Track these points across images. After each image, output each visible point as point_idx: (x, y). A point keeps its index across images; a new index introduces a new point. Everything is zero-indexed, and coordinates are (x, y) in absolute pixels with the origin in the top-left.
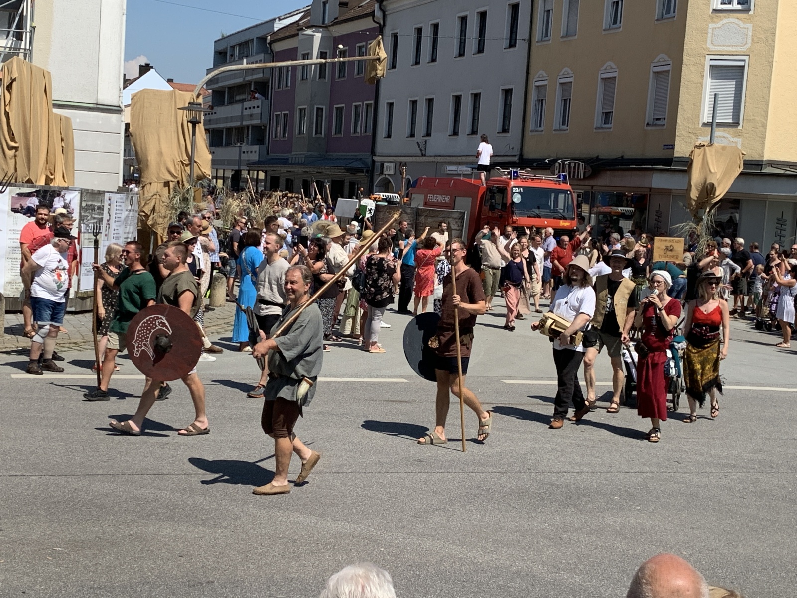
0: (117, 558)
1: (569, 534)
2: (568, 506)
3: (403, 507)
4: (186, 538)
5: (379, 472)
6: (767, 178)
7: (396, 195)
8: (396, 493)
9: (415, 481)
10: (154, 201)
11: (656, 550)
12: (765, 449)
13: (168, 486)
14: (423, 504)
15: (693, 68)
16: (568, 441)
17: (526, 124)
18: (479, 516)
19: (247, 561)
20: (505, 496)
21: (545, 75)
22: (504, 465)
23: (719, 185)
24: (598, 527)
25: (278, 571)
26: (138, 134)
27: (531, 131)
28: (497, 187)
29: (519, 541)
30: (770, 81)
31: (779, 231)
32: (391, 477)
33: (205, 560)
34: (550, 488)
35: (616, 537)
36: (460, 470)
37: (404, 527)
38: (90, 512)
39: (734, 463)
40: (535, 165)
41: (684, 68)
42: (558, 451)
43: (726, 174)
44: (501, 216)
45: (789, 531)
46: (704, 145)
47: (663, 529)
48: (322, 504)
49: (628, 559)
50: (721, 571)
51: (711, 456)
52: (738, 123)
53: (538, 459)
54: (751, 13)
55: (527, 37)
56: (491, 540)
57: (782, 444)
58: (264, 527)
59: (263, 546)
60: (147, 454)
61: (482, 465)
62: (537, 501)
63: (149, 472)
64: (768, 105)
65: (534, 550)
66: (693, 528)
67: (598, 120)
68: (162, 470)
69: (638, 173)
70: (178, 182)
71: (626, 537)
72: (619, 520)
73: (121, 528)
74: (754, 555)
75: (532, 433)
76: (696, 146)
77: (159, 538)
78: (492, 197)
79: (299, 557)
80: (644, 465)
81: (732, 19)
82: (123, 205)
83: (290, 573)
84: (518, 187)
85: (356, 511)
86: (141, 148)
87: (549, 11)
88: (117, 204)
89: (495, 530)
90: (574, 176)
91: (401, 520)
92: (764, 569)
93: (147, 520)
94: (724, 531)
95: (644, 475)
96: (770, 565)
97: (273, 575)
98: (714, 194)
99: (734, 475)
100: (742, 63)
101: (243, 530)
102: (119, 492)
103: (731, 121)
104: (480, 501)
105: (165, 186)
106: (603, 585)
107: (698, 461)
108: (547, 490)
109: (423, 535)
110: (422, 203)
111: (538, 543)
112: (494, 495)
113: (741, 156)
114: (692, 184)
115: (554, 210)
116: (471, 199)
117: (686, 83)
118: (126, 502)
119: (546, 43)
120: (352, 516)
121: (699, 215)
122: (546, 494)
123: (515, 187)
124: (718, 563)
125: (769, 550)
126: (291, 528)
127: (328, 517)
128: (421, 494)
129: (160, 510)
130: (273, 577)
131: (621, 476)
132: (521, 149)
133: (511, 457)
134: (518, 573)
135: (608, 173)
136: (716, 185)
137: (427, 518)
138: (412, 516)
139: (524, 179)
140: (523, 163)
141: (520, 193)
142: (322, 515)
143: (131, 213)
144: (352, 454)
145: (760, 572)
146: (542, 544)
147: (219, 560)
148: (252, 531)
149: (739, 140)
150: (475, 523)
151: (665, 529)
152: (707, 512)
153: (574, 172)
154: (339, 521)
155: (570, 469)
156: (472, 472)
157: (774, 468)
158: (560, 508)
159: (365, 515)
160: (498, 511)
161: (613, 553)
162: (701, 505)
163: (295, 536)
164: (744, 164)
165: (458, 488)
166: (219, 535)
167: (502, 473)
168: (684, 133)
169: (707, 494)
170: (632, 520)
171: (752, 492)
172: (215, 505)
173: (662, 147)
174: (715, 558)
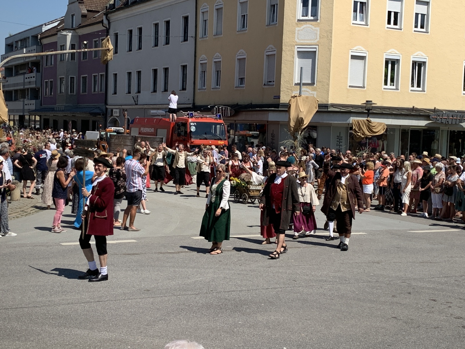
1: (238, 328)
2: (236, 312)
3: (140, 320)
5: (124, 299)
6: (331, 114)
7: (121, 128)
8: (135, 311)
9: (146, 303)
11: (287, 334)
12: (342, 270)
14: (152, 317)
15: (288, 53)
16: (233, 272)
17: (196, 85)
18: (185, 322)
20: (199, 309)
21: (205, 57)
22: (198, 289)
23: (305, 118)
24: (254, 323)
27: (199, 89)
28: (181, 123)
29: (209, 336)
30: (330, 59)
31: (339, 143)
32: (132, 301)
34: (224, 301)
35: (264, 328)
36: (172, 294)
37: (141, 332)
39: (325, 279)
41: (283, 53)
42: (227, 279)
43: (309, 112)
44: (184, 140)
45: (359, 317)
46: (296, 96)
47: (290, 322)
48: (91, 321)
49: (272, 341)
50: (323, 344)
51: (313, 276)
52: (314, 83)
53: (217, 284)
54: (319, 21)
55: (194, 36)
56: (193, 336)
57: (350, 266)
58: (56, 339)
61: (185, 290)
62: (218, 310)
64: (329, 73)
66: (306, 320)
67: (236, 82)
69: (260, 112)
71: (270, 327)
72: (265, 318)
74: (341, 333)
75: (211, 268)
76: (292, 97)
78: (179, 129)
80: (276, 283)
81: (308, 25)
84: (194, 122)
85: (112, 325)
87: (206, 21)
89: (195, 330)
90: (225, 115)
91: (139, 328)
92: (347, 341)
94: (324, 320)
95: (277, 290)
96: (350, 339)
98: (303, 124)
99: (326, 286)
100: (314, 50)
101: (43, 342)
103: (310, 82)
104: (185, 313)
107: (306, 279)
108: (223, 303)
109: (153, 337)
110: (138, 133)
111: (220, 335)
112: (193, 308)
113: (317, 102)
114: (291, 118)
115: (214, 135)
116: (166, 130)
117: (285, 61)
119: (205, 39)
120: (110, 328)
121: (295, 135)
122: (223, 305)
123: (192, 122)
124: (322, 340)
125: (349, 330)
126: (73, 339)
127: (95, 330)
128: (150, 311)
131: (264, 291)
132: (194, 100)
133: (201, 284)
135: (244, 113)
137: (155, 325)
138: (146, 325)
139: (197, 117)
140: (195, 108)
141: (195, 126)
142: (91, 329)
144: (106, 289)
145: (345, 343)
146: (223, 336)
148: (49, 342)
149: (315, 93)
150: (184, 326)
151: (291, 321)
152: (313, 309)
153: (225, 113)
154: (102, 331)
155: (235, 289)
156: (179, 295)
157: (347, 281)
158: (231, 313)
159: (117, 327)
160: (196, 318)
161: (263, 338)
162: (310, 305)
163: (76, 343)
164: (318, 106)
165: (172, 306)
166: (29, 346)
167: (197, 295)
168: (284, 89)
169: (312, 299)
170: (273, 318)
171: (336, 295)
172: (24, 327)
173: (273, 97)
174: (320, 337)
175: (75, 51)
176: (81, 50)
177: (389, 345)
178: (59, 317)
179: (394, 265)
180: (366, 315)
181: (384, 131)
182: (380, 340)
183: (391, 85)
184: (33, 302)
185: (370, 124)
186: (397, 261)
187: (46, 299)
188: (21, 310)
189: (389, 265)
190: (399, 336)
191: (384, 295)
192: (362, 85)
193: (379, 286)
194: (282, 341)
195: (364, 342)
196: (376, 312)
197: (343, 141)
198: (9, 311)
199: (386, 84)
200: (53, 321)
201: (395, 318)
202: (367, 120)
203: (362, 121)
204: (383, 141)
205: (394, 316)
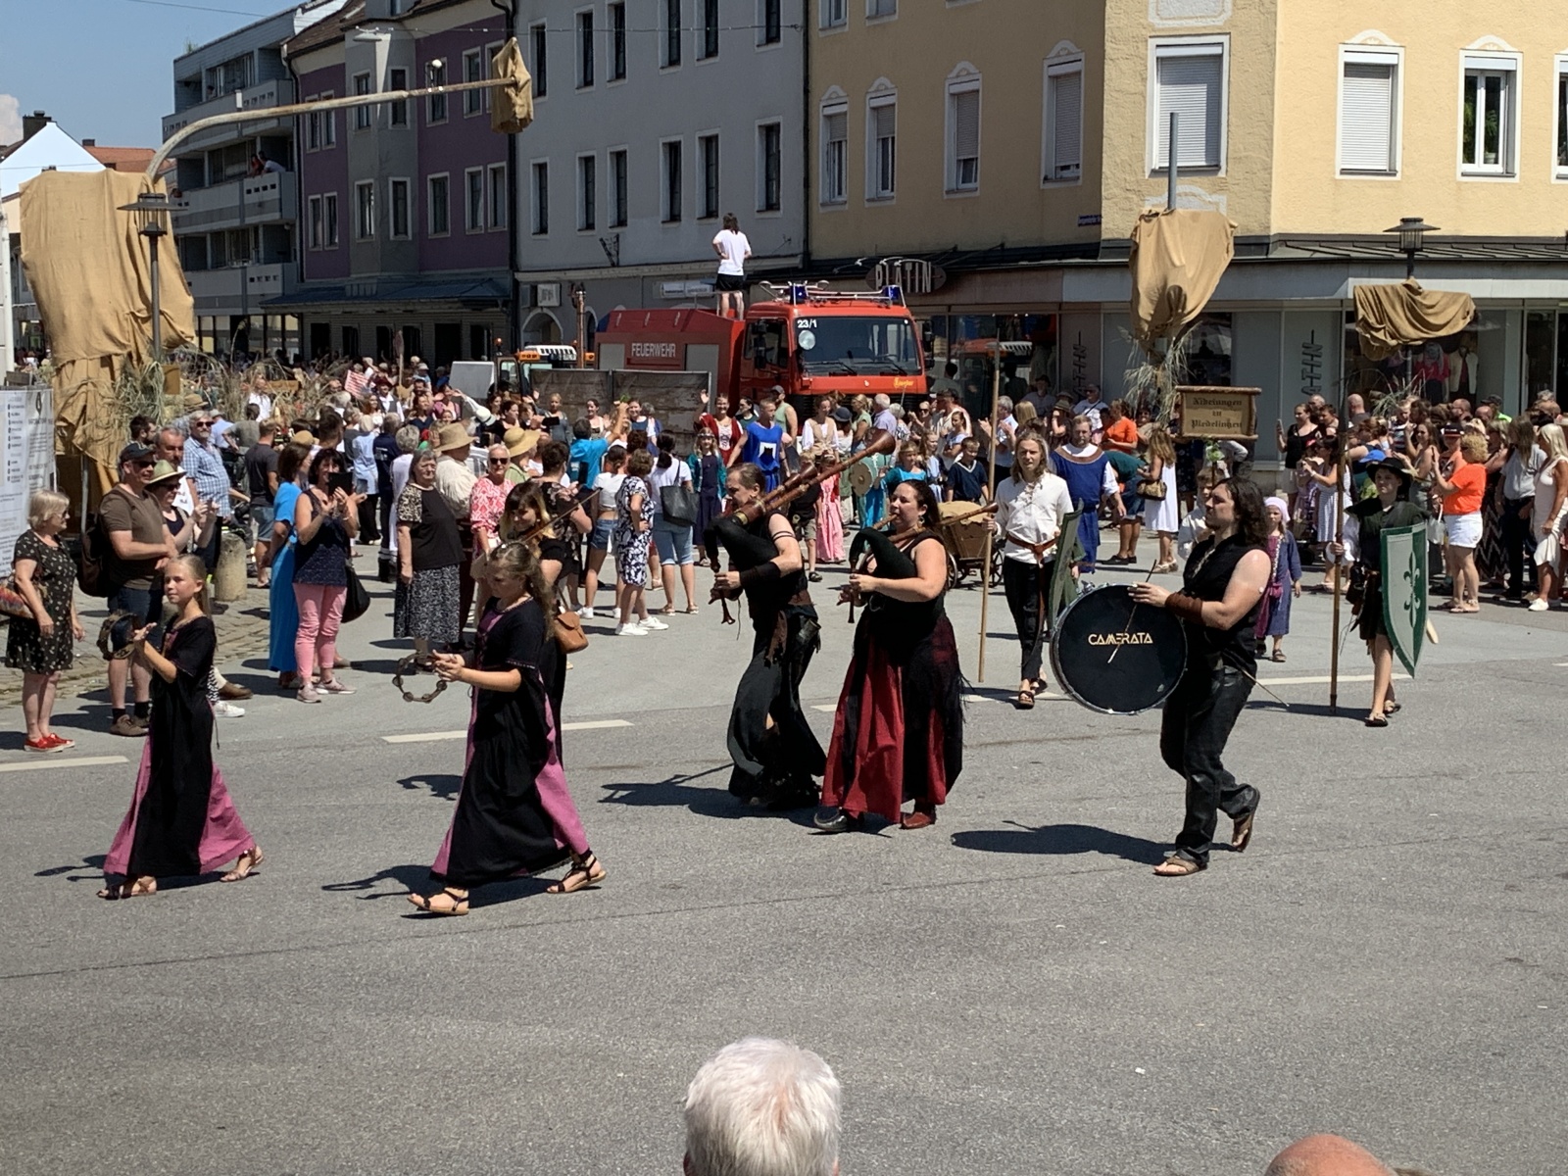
0: (94, 1144)
1: (979, 1007)
2: (971, 952)
3: (652, 985)
4: (227, 1090)
5: (597, 918)
6: (1279, 270)
7: (568, 348)
8: (635, 956)
9: (669, 930)
10: (84, 395)
11: (1147, 1022)
12: (1328, 802)
13: (178, 985)
14: (691, 976)
15: (1124, 65)
16: (956, 819)
17: (813, 190)
18: (801, 988)
19: (355, 1125)
20: (846, 944)
21: (842, 93)
22: (839, 879)
23: (1192, 289)
24: (1032, 989)
25: (419, 1140)
26: (38, 263)
27: (823, 205)
28: (767, 321)
29: (884, 1034)
30: (1273, 80)
31: (1309, 368)
32: (621, 924)
33: (272, 1132)
34: (931, 918)
35: (1068, 1005)
36: (754, 897)
38: (27, 1052)
39: (1271, 834)
40: (836, 271)
41: (1108, 65)
42: (938, 842)
43: (1204, 266)
45: (1391, 961)
46: (1157, 214)
47: (1155, 981)
48: (491, 992)
49: (1097, 1047)
50: (1271, 1055)
52: (1218, 167)
53: (903, 860)
55: (800, 22)
56: (829, 1035)
57: (1357, 788)
58: (381, 1053)
59: (384, 1091)
60: (128, 921)
61: (796, 884)
62: (910, 947)
63: (136, 960)
64: (1271, 128)
65: (916, 1048)
66: (1211, 973)
67: (950, 175)
68: (161, 952)
69: (1034, 274)
70: (130, 355)
71: (1087, 1002)
72: (1070, 970)
73: (93, 1082)
74: (1333, 1016)
76: (1142, 217)
77: (173, 1094)
78: (759, 341)
79: (458, 1107)
82: (22, 412)
83: (445, 1142)
84: (808, 318)
85: (562, 1002)
86: (47, 291)
88: (11, 411)
89: (835, 1014)
90: (913, 290)
91: (650, 1012)
92: (1354, 1043)
93: (144, 1060)
94: (1270, 973)
95: (1108, 875)
96: (1364, 1035)
97: (411, 1149)
98: (1184, 308)
99: (1276, 860)
100: (1216, 50)
101: (340, 1062)
102: (81, 1005)
103: (1204, 164)
104: (799, 958)
105: (103, 366)
106: (1054, 1105)
108: (927, 923)
109: (698, 1040)
110: (623, 361)
111: (920, 1032)
112: (827, 942)
113: (1229, 230)
114: (1141, 290)
115: (879, 358)
116: (716, 349)
117: (1115, 95)
118: (96, 1025)
119: (839, 31)
120: (554, 1013)
121: (1156, 350)
122: (925, 931)
123: (802, 319)
124: (1266, 1040)
125: (1359, 1005)
126: (437, 1050)
127: (506, 1019)
128: (683, 954)
129: (166, 1037)
130: (410, 1152)
131: (1064, 881)
132: (806, 241)
133: (850, 862)
134: (890, 1096)
135: (979, 278)
136: (1186, 289)
137: (701, 1002)
138: (673, 1002)
139: (818, 301)
140: (813, 268)
141: (812, 329)
142: (494, 1017)
143: (40, 425)
145: (1347, 1050)
146: (929, 1033)
147: (298, 1129)
148: (357, 1063)
149: (1221, 199)
150: (796, 1003)
151: (1158, 979)
152: (1233, 938)
153: (913, 281)
154: (529, 1024)
155: (965, 877)
156: (778, 901)
157: (1348, 840)
158: (956, 957)
159: (579, 1008)
160: (836, 974)
161: (1066, 1039)
162: (1221, 924)
163: (445, 1064)
164: (1235, 244)
165: (755, 936)
166: (293, 1078)
167: (837, 897)
168: (1116, 191)
169: (1229, 902)
170: (1095, 968)
171: (1312, 890)
172: (278, 1017)
173: (1077, 221)
174: (1258, 1029)
175: (404, 94)
176: (422, 92)
177: (1500, 1054)
178: (389, 980)
179: (1511, 783)
180: (1418, 955)
181: (1468, 320)
182: (1468, 1036)
183: (1486, 161)
184: (304, 933)
185: (1418, 298)
186: (1521, 767)
187: (344, 921)
188: (264, 961)
189: (1495, 780)
190: (1533, 1020)
191: (1477, 884)
192: (1385, 167)
193: (1458, 855)
194: (1129, 1045)
195: (1410, 1044)
196: (1450, 943)
197: (1325, 359)
198: (224, 963)
199: (1469, 155)
200: (368, 993)
201: (1516, 960)
202: (1407, 286)
203: (1389, 290)
204: (1463, 357)
205: (1512, 954)
